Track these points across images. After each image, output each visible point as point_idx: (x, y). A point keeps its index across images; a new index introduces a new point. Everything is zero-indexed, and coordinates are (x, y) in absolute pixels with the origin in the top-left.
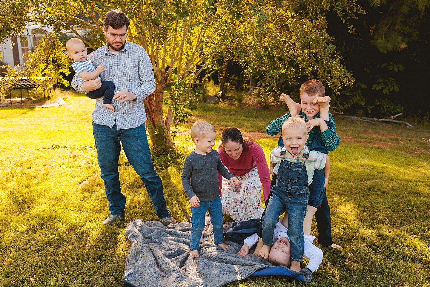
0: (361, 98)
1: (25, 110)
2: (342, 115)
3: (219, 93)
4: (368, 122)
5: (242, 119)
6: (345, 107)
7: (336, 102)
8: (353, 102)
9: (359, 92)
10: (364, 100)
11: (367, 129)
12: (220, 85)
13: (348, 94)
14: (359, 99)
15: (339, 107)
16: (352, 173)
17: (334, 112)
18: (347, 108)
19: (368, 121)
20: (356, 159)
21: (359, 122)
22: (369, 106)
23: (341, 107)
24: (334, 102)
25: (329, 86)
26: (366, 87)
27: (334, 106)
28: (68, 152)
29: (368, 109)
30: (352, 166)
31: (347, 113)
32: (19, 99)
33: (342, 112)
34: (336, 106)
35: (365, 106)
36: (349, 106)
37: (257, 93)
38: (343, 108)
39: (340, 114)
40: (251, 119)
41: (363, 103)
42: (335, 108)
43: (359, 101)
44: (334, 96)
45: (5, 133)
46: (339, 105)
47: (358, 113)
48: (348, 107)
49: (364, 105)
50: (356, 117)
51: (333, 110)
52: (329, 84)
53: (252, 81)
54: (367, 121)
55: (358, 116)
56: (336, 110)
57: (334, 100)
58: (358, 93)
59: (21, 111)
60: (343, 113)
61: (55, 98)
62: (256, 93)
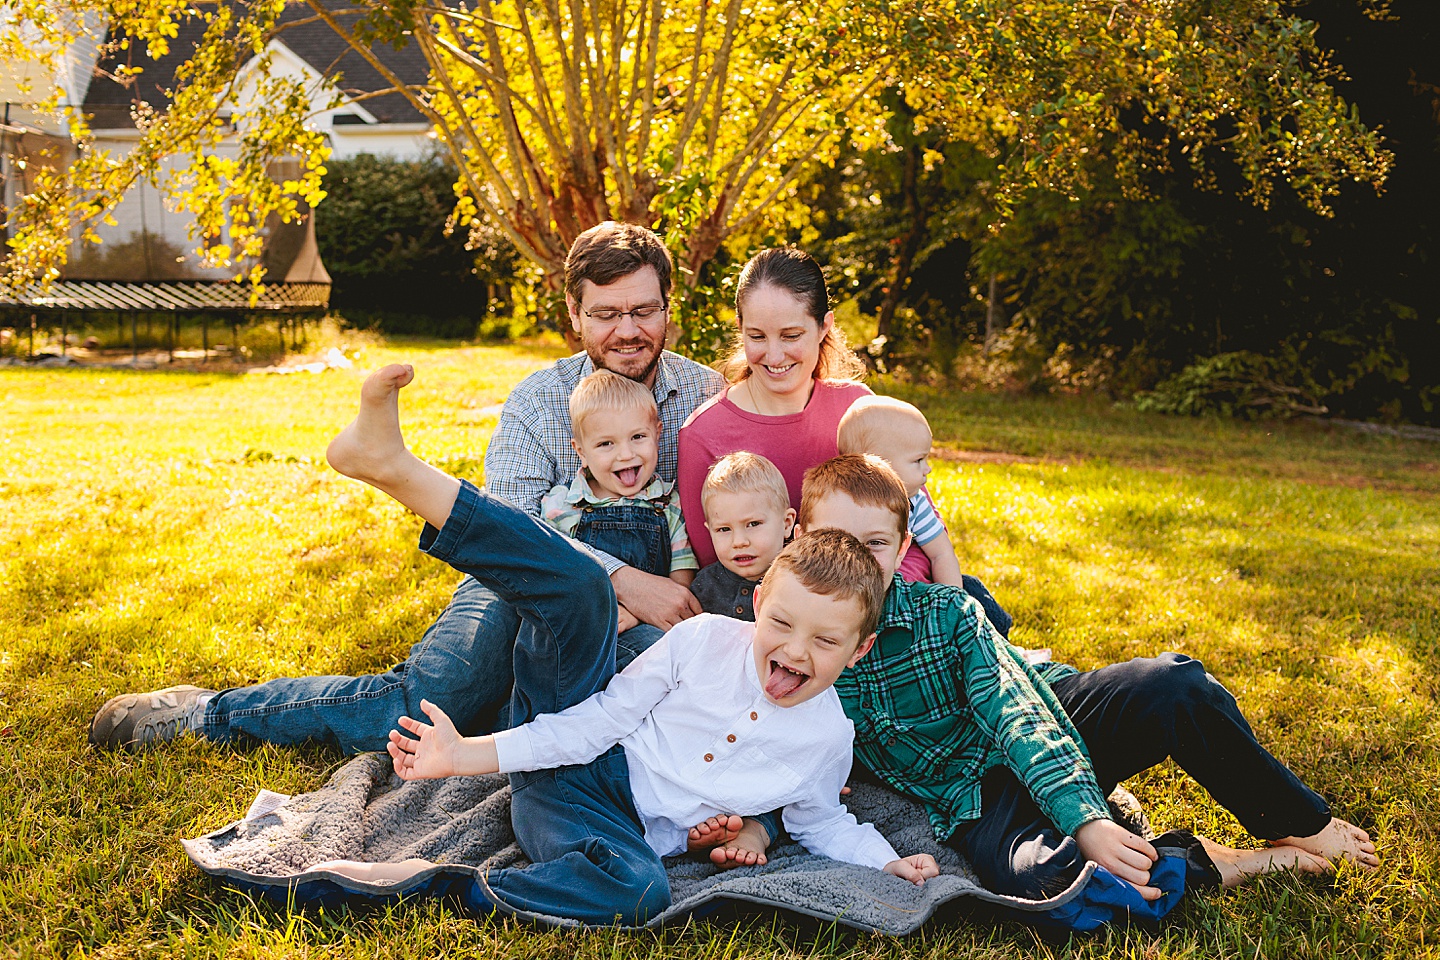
0: (1393, 355)
1: (209, 378)
2: (1323, 415)
3: (875, 341)
4: (1423, 441)
5: (950, 416)
6: (1333, 388)
7: (1299, 372)
8: (1365, 369)
9: (1389, 334)
10: (1406, 363)
11: (1422, 459)
12: (879, 317)
13: (1346, 341)
14: (1387, 358)
15: (1309, 387)
16: (1372, 560)
17: (1294, 405)
18: (1341, 391)
19: (1424, 436)
20: (1388, 524)
21: (1386, 441)
22: (1427, 388)
23: (1317, 389)
24: (1292, 373)
25: (1288, 176)
26: (1415, 317)
27: (1288, 385)
28: (296, 474)
29: (1423, 396)
30: (1373, 542)
31: (1343, 412)
32: (200, 354)
33: (1320, 405)
34: (1297, 386)
35: (1408, 387)
36: (1351, 382)
37: (1010, 348)
38: (1325, 392)
39: (1312, 414)
40: (983, 419)
41: (1401, 375)
42: (1296, 391)
43: (1386, 369)
44: (1291, 349)
45: (111, 426)
46: (1311, 382)
47: (1382, 409)
48: (1345, 388)
49: (1408, 382)
50: (1374, 426)
51: (1286, 399)
52: (1285, 168)
53: (995, 313)
54: (1419, 436)
55: (1383, 422)
56: (1299, 399)
57: (1291, 366)
58: (1384, 336)
59: (199, 379)
60: (1324, 409)
61: (318, 349)
62: (1006, 351)
